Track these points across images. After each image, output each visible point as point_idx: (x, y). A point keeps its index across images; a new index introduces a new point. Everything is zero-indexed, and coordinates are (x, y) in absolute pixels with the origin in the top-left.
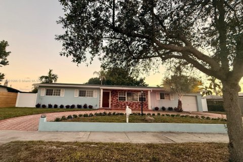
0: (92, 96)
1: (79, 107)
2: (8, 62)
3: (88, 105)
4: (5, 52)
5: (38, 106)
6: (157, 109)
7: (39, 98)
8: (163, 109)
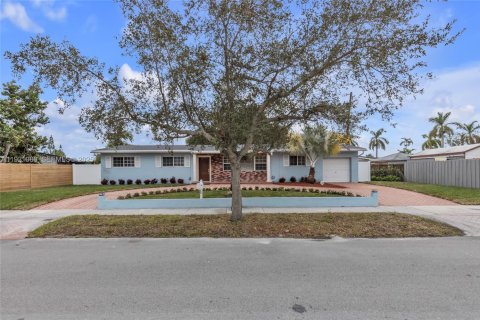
0: (183, 165)
1: (164, 181)
2: (47, 118)
3: (177, 179)
4: (39, 103)
5: (104, 182)
6: (282, 181)
7: (104, 170)
8: (293, 180)
